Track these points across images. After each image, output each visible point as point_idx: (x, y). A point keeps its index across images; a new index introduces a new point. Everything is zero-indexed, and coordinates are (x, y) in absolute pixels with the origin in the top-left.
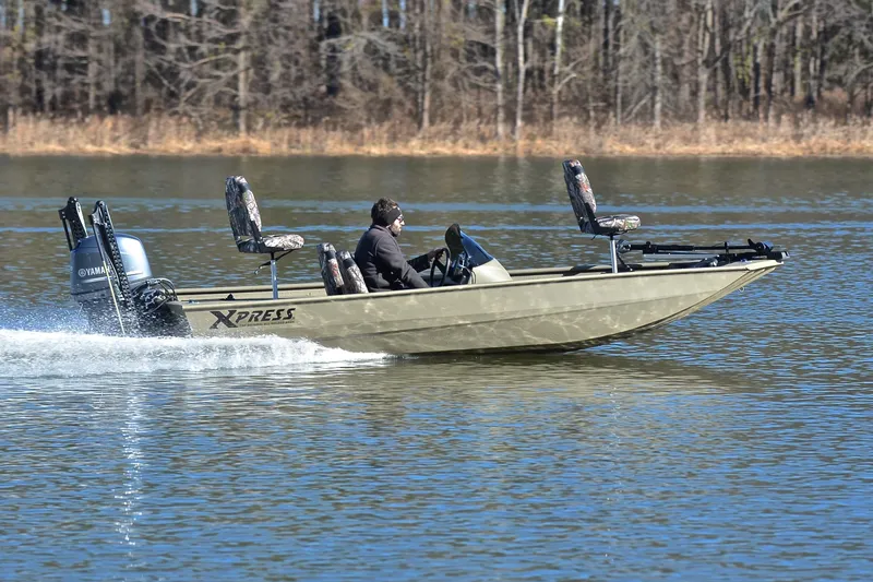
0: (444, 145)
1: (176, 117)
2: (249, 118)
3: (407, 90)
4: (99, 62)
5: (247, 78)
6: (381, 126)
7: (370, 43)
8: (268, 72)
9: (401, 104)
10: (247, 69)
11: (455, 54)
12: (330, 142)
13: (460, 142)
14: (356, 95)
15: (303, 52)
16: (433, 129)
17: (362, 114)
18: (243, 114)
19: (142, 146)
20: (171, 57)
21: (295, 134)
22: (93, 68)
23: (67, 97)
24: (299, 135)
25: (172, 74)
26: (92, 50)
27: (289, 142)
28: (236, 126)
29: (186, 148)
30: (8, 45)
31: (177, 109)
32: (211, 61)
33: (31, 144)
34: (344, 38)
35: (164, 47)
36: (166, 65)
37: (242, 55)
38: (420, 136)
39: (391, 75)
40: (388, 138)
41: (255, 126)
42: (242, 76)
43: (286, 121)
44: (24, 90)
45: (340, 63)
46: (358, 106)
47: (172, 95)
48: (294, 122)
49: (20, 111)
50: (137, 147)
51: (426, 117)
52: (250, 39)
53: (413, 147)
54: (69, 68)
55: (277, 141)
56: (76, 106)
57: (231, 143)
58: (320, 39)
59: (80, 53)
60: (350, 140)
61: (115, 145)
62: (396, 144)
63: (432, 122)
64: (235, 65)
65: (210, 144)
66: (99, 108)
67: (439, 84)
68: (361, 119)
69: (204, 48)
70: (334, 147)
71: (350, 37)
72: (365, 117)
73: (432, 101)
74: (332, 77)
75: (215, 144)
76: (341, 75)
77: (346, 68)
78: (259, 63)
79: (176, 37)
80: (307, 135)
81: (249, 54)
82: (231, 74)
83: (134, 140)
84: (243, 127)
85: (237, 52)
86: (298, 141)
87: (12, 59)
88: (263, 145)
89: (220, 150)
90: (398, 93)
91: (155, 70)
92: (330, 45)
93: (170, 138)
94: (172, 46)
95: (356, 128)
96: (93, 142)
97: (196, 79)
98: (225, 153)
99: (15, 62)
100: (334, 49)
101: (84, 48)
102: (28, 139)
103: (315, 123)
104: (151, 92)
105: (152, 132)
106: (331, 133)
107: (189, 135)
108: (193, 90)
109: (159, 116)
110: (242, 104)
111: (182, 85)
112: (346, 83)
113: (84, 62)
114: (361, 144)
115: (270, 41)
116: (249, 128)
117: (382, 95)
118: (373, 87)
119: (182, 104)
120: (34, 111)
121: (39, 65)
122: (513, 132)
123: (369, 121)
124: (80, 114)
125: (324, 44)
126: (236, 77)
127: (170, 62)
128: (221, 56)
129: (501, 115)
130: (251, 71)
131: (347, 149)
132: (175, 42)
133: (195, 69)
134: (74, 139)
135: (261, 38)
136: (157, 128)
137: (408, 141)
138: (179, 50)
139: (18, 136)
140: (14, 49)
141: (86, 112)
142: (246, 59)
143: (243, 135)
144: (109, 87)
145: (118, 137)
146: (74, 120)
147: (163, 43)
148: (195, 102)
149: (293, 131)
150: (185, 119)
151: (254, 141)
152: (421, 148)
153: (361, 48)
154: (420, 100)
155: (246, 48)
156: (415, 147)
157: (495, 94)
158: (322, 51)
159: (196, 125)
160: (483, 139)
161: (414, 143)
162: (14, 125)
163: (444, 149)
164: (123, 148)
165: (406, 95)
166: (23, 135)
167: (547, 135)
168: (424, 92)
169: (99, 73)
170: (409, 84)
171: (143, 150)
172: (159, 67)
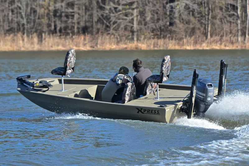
0: (216, 45)
1: (109, 35)
2: (138, 35)
4: (79, 14)
5: (137, 20)
6: (191, 38)
7: (186, 5)
8: (145, 17)
9: (199, 29)
10: (137, 16)
11: (221, 9)
12: (170, 45)
13: (223, 44)
14: (181, 26)
15: (160, 9)
16: (212, 39)
17: (183, 33)
18: (135, 34)
19: (95, 47)
20: (107, 12)
21: (156, 42)
22: (76, 16)
23: (66, 28)
24: (158, 42)
25: (108, 18)
26: (76, 9)
27: (154, 44)
28: (133, 39)
29: (113, 48)
30: (43, 7)
31: (109, 32)
32: (123, 13)
33: (52, 46)
34: (176, 3)
35: (104, 8)
36: (105, 15)
37: (135, 10)
38: (207, 42)
39: (195, 17)
40: (194, 43)
41: (140, 38)
42: (135, 19)
43: (153, 37)
44: (49, 25)
45: (174, 13)
46: (181, 30)
47: (107, 26)
48: (156, 37)
49: (47, 34)
50: (94, 47)
51: (209, 34)
52: (138, 4)
53: (203, 46)
54: (67, 16)
55: (149, 45)
56: (69, 31)
57: (131, 45)
58: (167, 3)
59: (71, 11)
60: (178, 44)
61: (85, 47)
62: (197, 45)
63: (211, 36)
64: (132, 14)
65: (122, 46)
66: (78, 32)
67: (214, 21)
68: (183, 35)
69: (120, 8)
70: (172, 46)
71: (179, 3)
72: (184, 35)
73: (211, 28)
74: (171, 19)
75: (125, 46)
76: (175, 18)
77: (177, 15)
78: (142, 13)
79: (109, 4)
80: (161, 42)
81: (138, 10)
82: (131, 18)
83: (92, 45)
84: (135, 39)
85: (133, 9)
86: (157, 45)
87: (44, 13)
88: (143, 46)
89: (126, 48)
91: (101, 17)
92: (170, 6)
93: (107, 44)
94: (107, 7)
95: (181, 39)
96: (76, 46)
97: (117, 20)
98: (128, 49)
99: (46, 14)
100: (172, 8)
101: (73, 9)
102: (50, 44)
103: (164, 37)
104: (99, 26)
105: (99, 41)
106: (171, 41)
107: (114, 42)
108: (116, 25)
109: (102, 35)
110: (135, 30)
111: (112, 23)
112: (177, 21)
113: (73, 14)
114: (183, 45)
115: (146, 5)
116: (138, 40)
117: (191, 26)
118: (188, 22)
119: (111, 30)
120: (53, 34)
121: (55, 16)
122: (245, 40)
123: (186, 36)
124: (71, 35)
125: (168, 5)
126: (133, 19)
127: (107, 14)
128: (127, 11)
129: (240, 33)
130: (139, 17)
131: (177, 47)
132: (108, 6)
133: (117, 16)
134: (69, 45)
135: (142, 4)
136: (102, 40)
137: (201, 44)
138: (110, 9)
139: (46, 44)
140: (45, 9)
141: (73, 33)
142: (137, 12)
143: (135, 42)
144: (82, 24)
145: (86, 44)
146: (68, 37)
147: (103, 6)
148: (116, 29)
149: (156, 40)
150: (112, 36)
151: (140, 45)
152: (207, 47)
153: (183, 7)
154: (207, 28)
155: (137, 8)
156: (205, 46)
157: (237, 25)
158: (167, 8)
159: (117, 38)
160: (232, 43)
161: (204, 44)
162: (45, 39)
163: (217, 47)
164: (88, 48)
165: (201, 26)
166: (48, 43)
168: (208, 24)
169: (79, 18)
170: (202, 21)
171: (95, 48)
172: (102, 15)
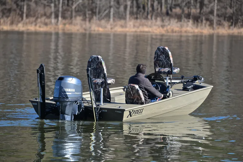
3: (17, 5)
6: (7, 18)
9: (15, 10)
13: (38, 25)
38: (22, 23)
40: (10, 23)
53: (20, 27)
62: (13, 26)
67: (30, 3)
90: (15, 6)
117: (8, 7)
123: (3, 16)
129: (53, 16)
137: (17, 24)
152: (23, 28)
154: (22, 9)
157: (51, 7)
160: (46, 24)
161: (20, 25)
165: (17, 7)
167: (71, 23)
168: (24, 5)
